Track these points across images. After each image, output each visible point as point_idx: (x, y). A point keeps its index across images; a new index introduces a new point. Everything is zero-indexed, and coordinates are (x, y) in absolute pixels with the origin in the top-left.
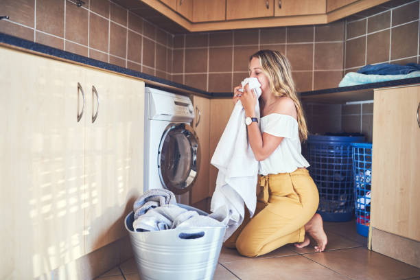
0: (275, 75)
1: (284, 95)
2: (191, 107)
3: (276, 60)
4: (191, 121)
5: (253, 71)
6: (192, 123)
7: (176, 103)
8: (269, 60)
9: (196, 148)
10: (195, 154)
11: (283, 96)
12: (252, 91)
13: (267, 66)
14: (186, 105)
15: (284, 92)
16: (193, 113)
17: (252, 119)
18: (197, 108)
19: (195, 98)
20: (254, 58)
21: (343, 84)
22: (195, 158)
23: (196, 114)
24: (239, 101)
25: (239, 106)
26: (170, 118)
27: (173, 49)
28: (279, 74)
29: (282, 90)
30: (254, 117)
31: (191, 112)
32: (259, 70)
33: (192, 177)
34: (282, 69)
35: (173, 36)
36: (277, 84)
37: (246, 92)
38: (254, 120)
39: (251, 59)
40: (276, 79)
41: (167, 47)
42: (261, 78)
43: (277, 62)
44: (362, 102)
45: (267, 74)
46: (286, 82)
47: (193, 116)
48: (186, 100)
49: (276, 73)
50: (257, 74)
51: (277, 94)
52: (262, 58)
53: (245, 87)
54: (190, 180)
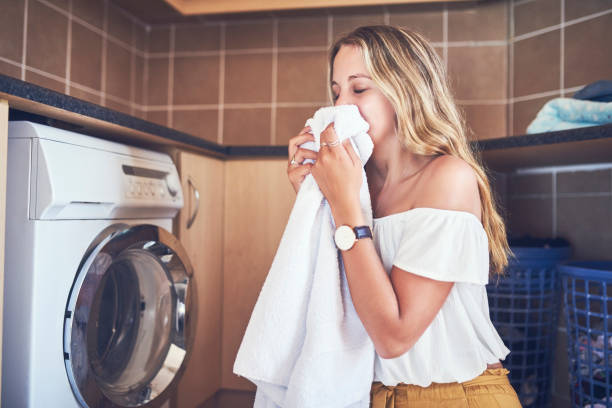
0: (412, 93)
1: (444, 151)
2: (172, 180)
3: (410, 50)
4: (174, 215)
5: (345, 87)
6: (176, 222)
7: (128, 170)
8: (392, 51)
9: (185, 287)
10: (182, 301)
11: (439, 154)
12: (347, 146)
13: (386, 67)
14: (161, 175)
15: (444, 141)
16: (180, 194)
17: (355, 230)
18: (190, 183)
19: (186, 157)
20: (344, 50)
21: (537, 127)
22: (182, 309)
23: (189, 198)
24: (310, 178)
25: (309, 195)
26: (108, 212)
27: (147, 56)
28: (423, 90)
29: (435, 137)
30: (360, 223)
31: (173, 194)
32: (364, 83)
33: (171, 370)
34: (428, 78)
35: (148, 28)
36: (420, 121)
37: (330, 150)
38: (360, 233)
39: (336, 51)
40: (417, 104)
41: (134, 50)
42: (372, 104)
43: (413, 57)
44: (554, 170)
45: (388, 90)
46: (441, 112)
47: (179, 202)
48: (160, 162)
49: (414, 89)
50: (358, 91)
51: (420, 148)
52: (370, 45)
53: (324, 136)
54: (164, 378)
